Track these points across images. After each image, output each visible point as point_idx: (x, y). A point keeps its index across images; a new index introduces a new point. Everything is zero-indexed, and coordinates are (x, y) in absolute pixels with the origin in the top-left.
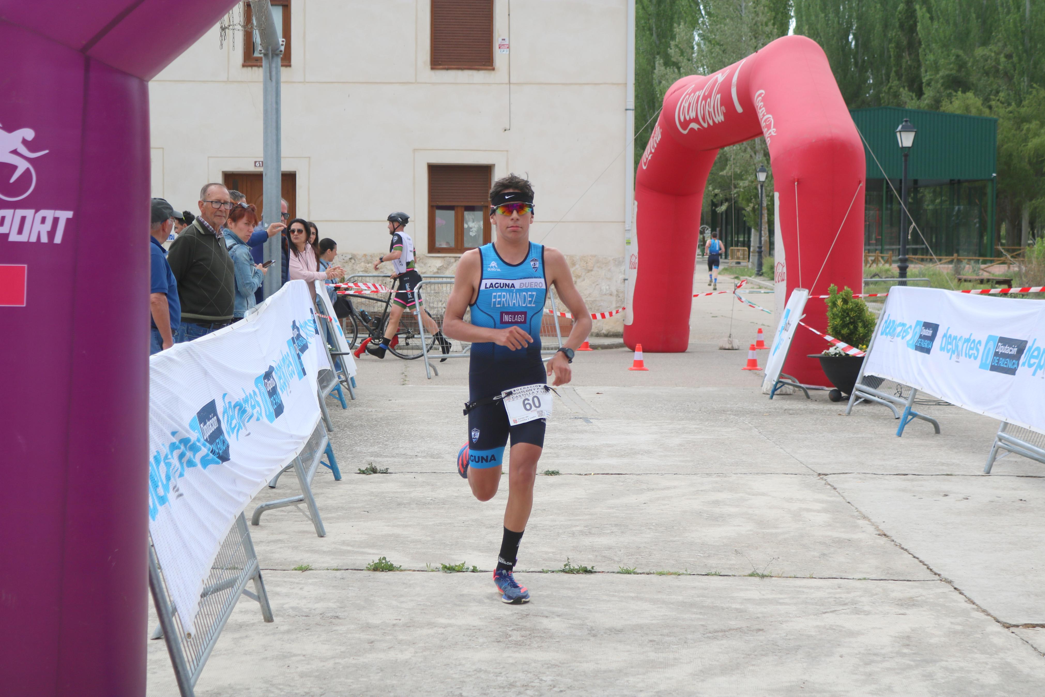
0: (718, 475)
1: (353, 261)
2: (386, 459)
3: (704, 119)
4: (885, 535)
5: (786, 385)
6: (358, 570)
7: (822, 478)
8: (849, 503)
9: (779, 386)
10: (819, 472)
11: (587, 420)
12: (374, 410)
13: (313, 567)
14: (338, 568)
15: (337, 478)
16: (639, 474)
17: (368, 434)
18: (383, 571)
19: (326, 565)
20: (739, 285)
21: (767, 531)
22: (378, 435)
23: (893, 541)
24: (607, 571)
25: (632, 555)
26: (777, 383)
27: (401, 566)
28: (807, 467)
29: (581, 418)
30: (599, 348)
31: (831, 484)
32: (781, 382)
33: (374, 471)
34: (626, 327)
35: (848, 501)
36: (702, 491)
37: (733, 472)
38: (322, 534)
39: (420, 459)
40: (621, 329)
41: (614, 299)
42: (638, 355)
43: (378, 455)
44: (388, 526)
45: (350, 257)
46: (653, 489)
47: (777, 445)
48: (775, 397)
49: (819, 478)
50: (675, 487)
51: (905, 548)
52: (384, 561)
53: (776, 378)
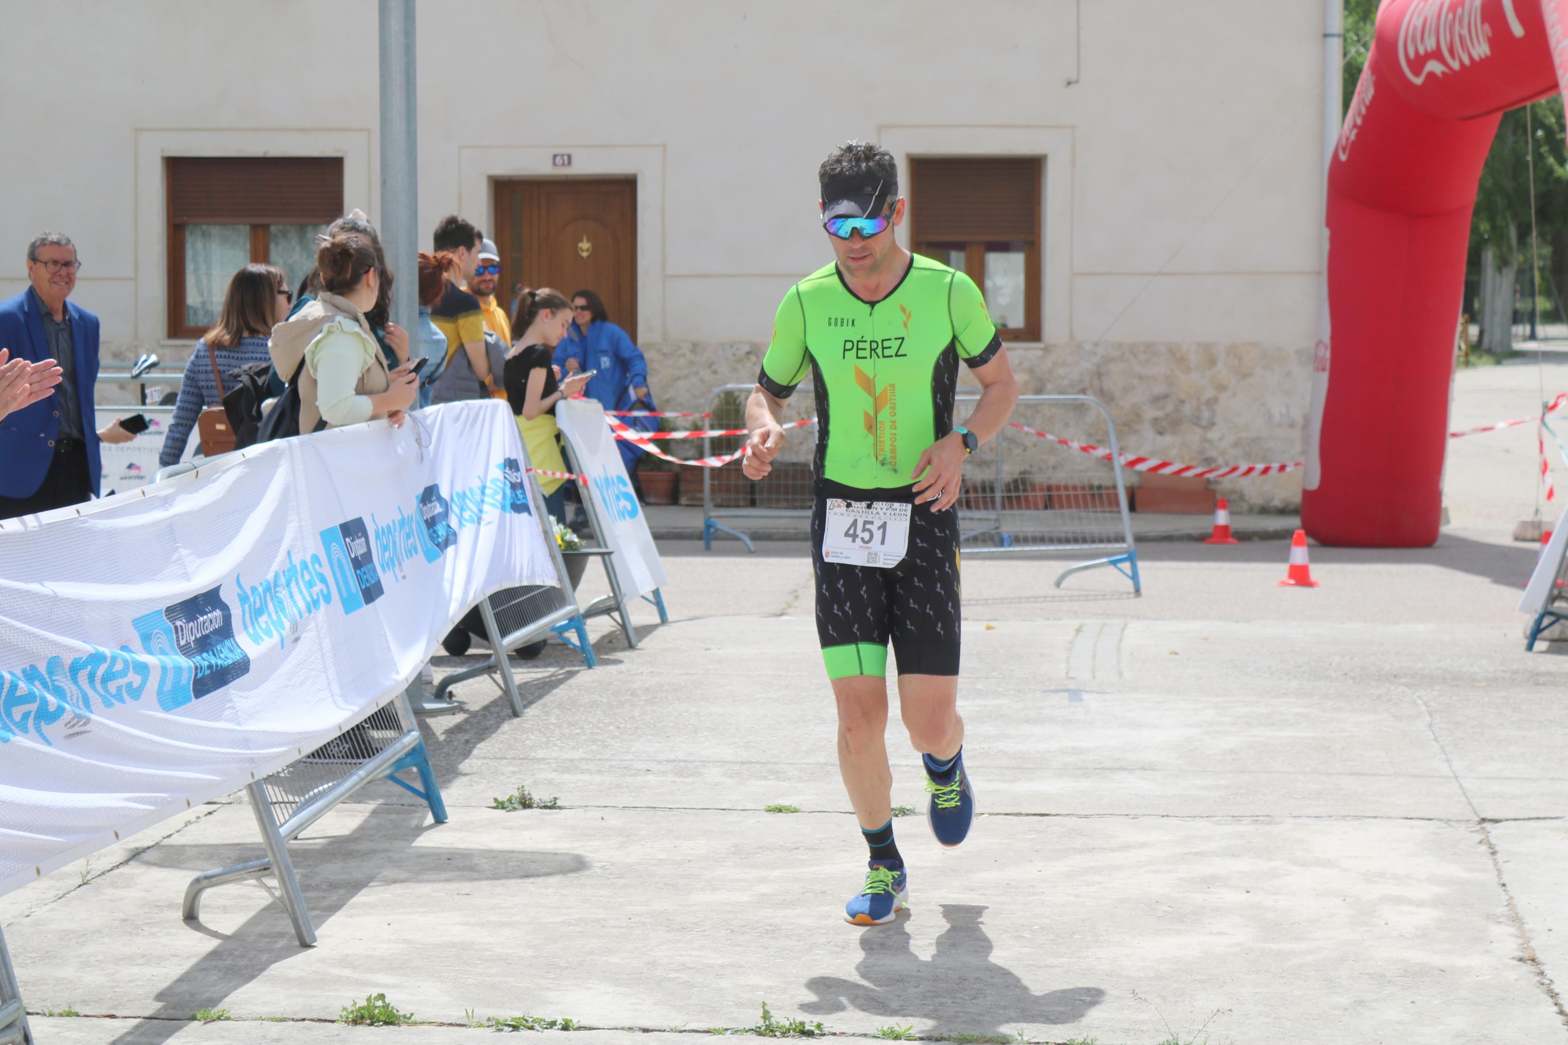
0: (1256, 819)
1: (753, 358)
2: (581, 777)
3: (1452, 52)
4: (1533, 960)
5: (1562, 621)
6: (325, 1021)
7: (1483, 829)
8: (1504, 885)
9: (1546, 621)
10: (1483, 816)
11: (1075, 694)
12: (651, 669)
13: (232, 1014)
14: (285, 1016)
15: (440, 819)
16: (1086, 816)
17: (590, 723)
18: (371, 1024)
19: (264, 1010)
20: (1551, 403)
21: (1274, 946)
22: (610, 724)
23: (1542, 973)
24: (852, 1032)
25: (937, 996)
26: (1542, 617)
27: (412, 1014)
28: (1470, 804)
29: (1066, 691)
30: (1255, 539)
31: (1493, 841)
32: (1551, 613)
33: (526, 803)
34: (1306, 494)
35: (1504, 880)
36: (1196, 854)
37: (1294, 814)
38: (308, 940)
39: (650, 777)
40: (1296, 498)
41: (1297, 434)
42: (1299, 555)
43: (570, 767)
44: (464, 924)
45: (747, 348)
46: (1091, 850)
47: (1444, 752)
48: (1541, 645)
49: (1478, 827)
50: (1144, 845)
51: (1556, 991)
52: (379, 1003)
53: (1539, 604)
